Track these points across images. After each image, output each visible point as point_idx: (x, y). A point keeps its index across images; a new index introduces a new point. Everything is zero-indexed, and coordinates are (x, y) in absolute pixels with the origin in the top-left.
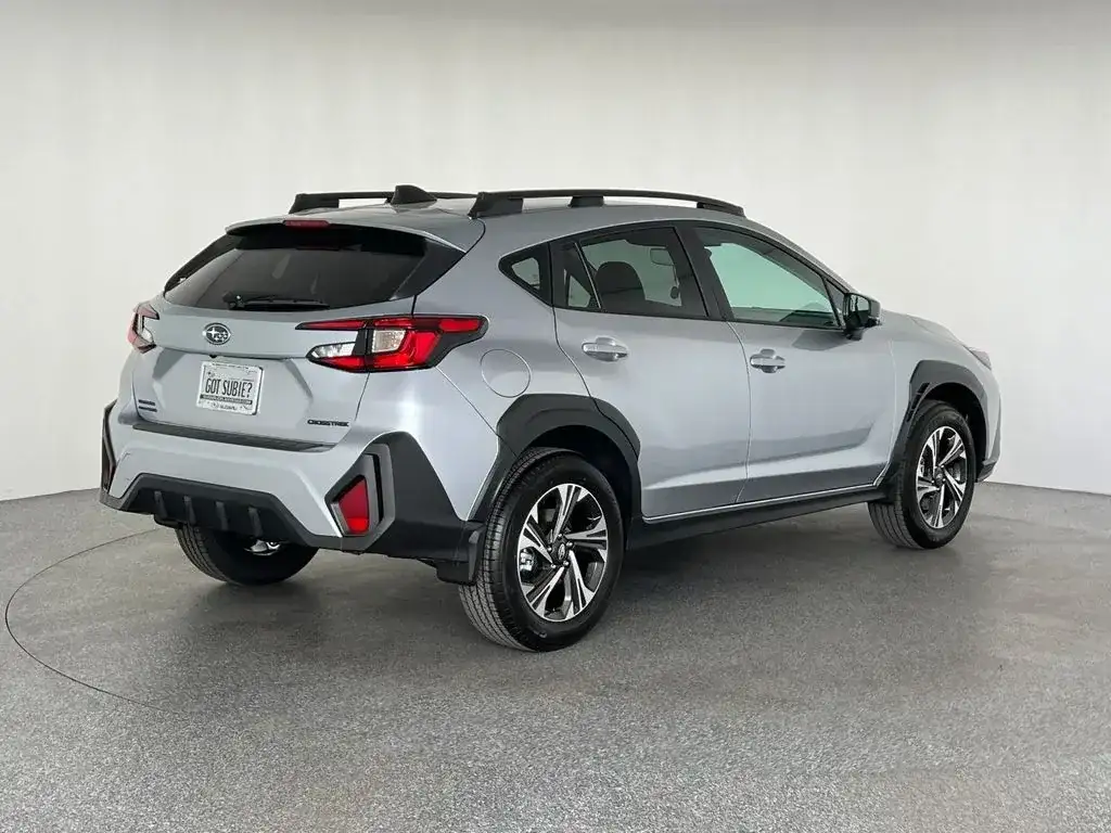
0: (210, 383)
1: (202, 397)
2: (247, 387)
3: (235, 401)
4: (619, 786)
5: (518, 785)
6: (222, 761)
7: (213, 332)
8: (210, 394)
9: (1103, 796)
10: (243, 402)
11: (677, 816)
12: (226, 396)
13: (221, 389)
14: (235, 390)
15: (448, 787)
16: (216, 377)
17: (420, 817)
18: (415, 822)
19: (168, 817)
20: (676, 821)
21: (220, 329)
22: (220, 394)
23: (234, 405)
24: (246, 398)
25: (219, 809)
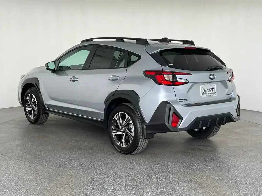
0: (204, 90)
1: (202, 94)
2: (213, 89)
3: (211, 93)
4: (129, 177)
5: (106, 177)
6: (36, 173)
7: (211, 77)
8: (204, 93)
9: (239, 177)
10: (213, 93)
11: (143, 183)
12: (209, 92)
13: (207, 91)
14: (210, 90)
15: (90, 178)
16: (205, 88)
17: (84, 185)
18: (82, 186)
19: (24, 186)
20: (143, 185)
21: (213, 75)
22: (207, 92)
23: (212, 94)
24: (214, 92)
25: (36, 184)
